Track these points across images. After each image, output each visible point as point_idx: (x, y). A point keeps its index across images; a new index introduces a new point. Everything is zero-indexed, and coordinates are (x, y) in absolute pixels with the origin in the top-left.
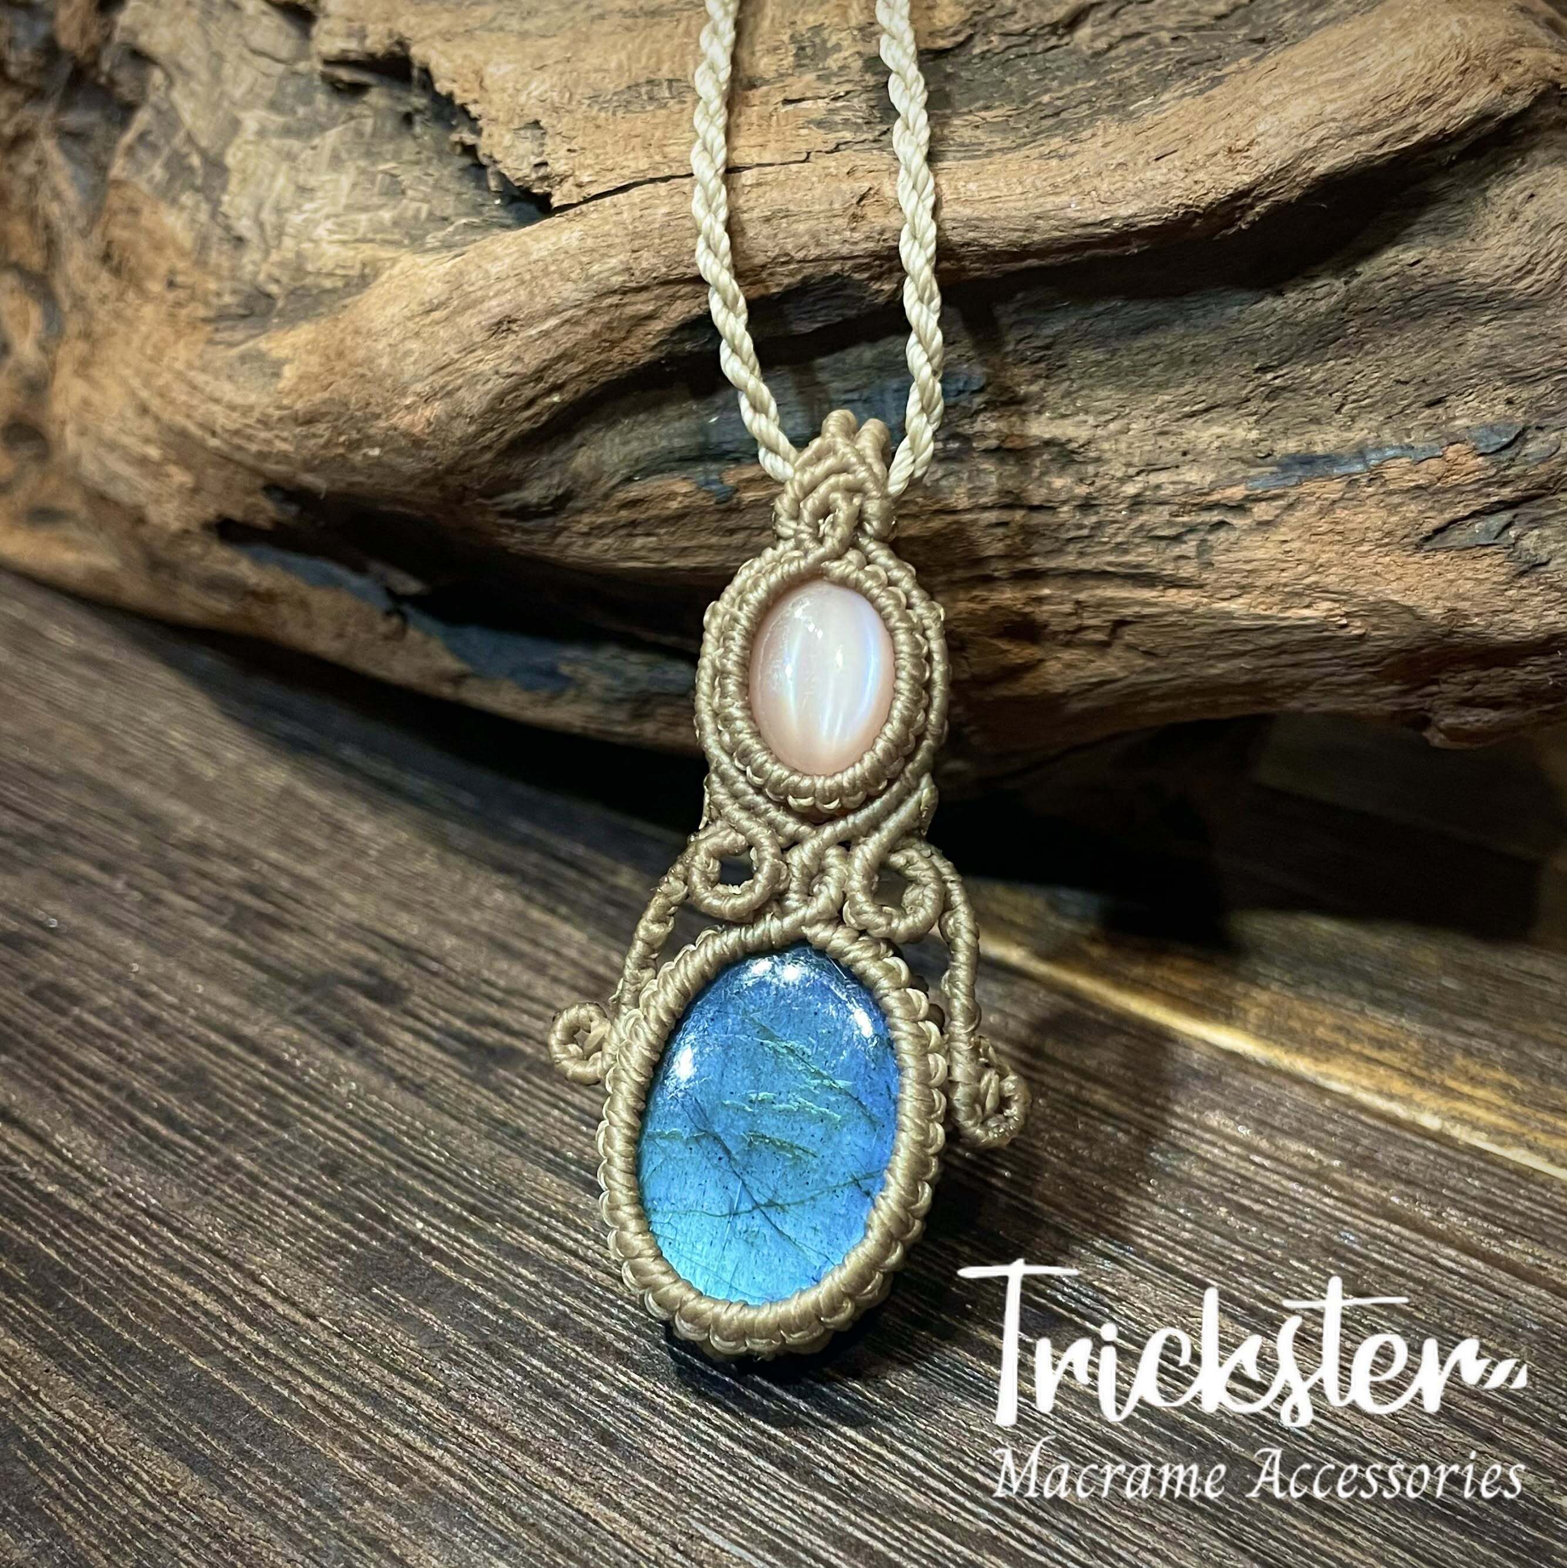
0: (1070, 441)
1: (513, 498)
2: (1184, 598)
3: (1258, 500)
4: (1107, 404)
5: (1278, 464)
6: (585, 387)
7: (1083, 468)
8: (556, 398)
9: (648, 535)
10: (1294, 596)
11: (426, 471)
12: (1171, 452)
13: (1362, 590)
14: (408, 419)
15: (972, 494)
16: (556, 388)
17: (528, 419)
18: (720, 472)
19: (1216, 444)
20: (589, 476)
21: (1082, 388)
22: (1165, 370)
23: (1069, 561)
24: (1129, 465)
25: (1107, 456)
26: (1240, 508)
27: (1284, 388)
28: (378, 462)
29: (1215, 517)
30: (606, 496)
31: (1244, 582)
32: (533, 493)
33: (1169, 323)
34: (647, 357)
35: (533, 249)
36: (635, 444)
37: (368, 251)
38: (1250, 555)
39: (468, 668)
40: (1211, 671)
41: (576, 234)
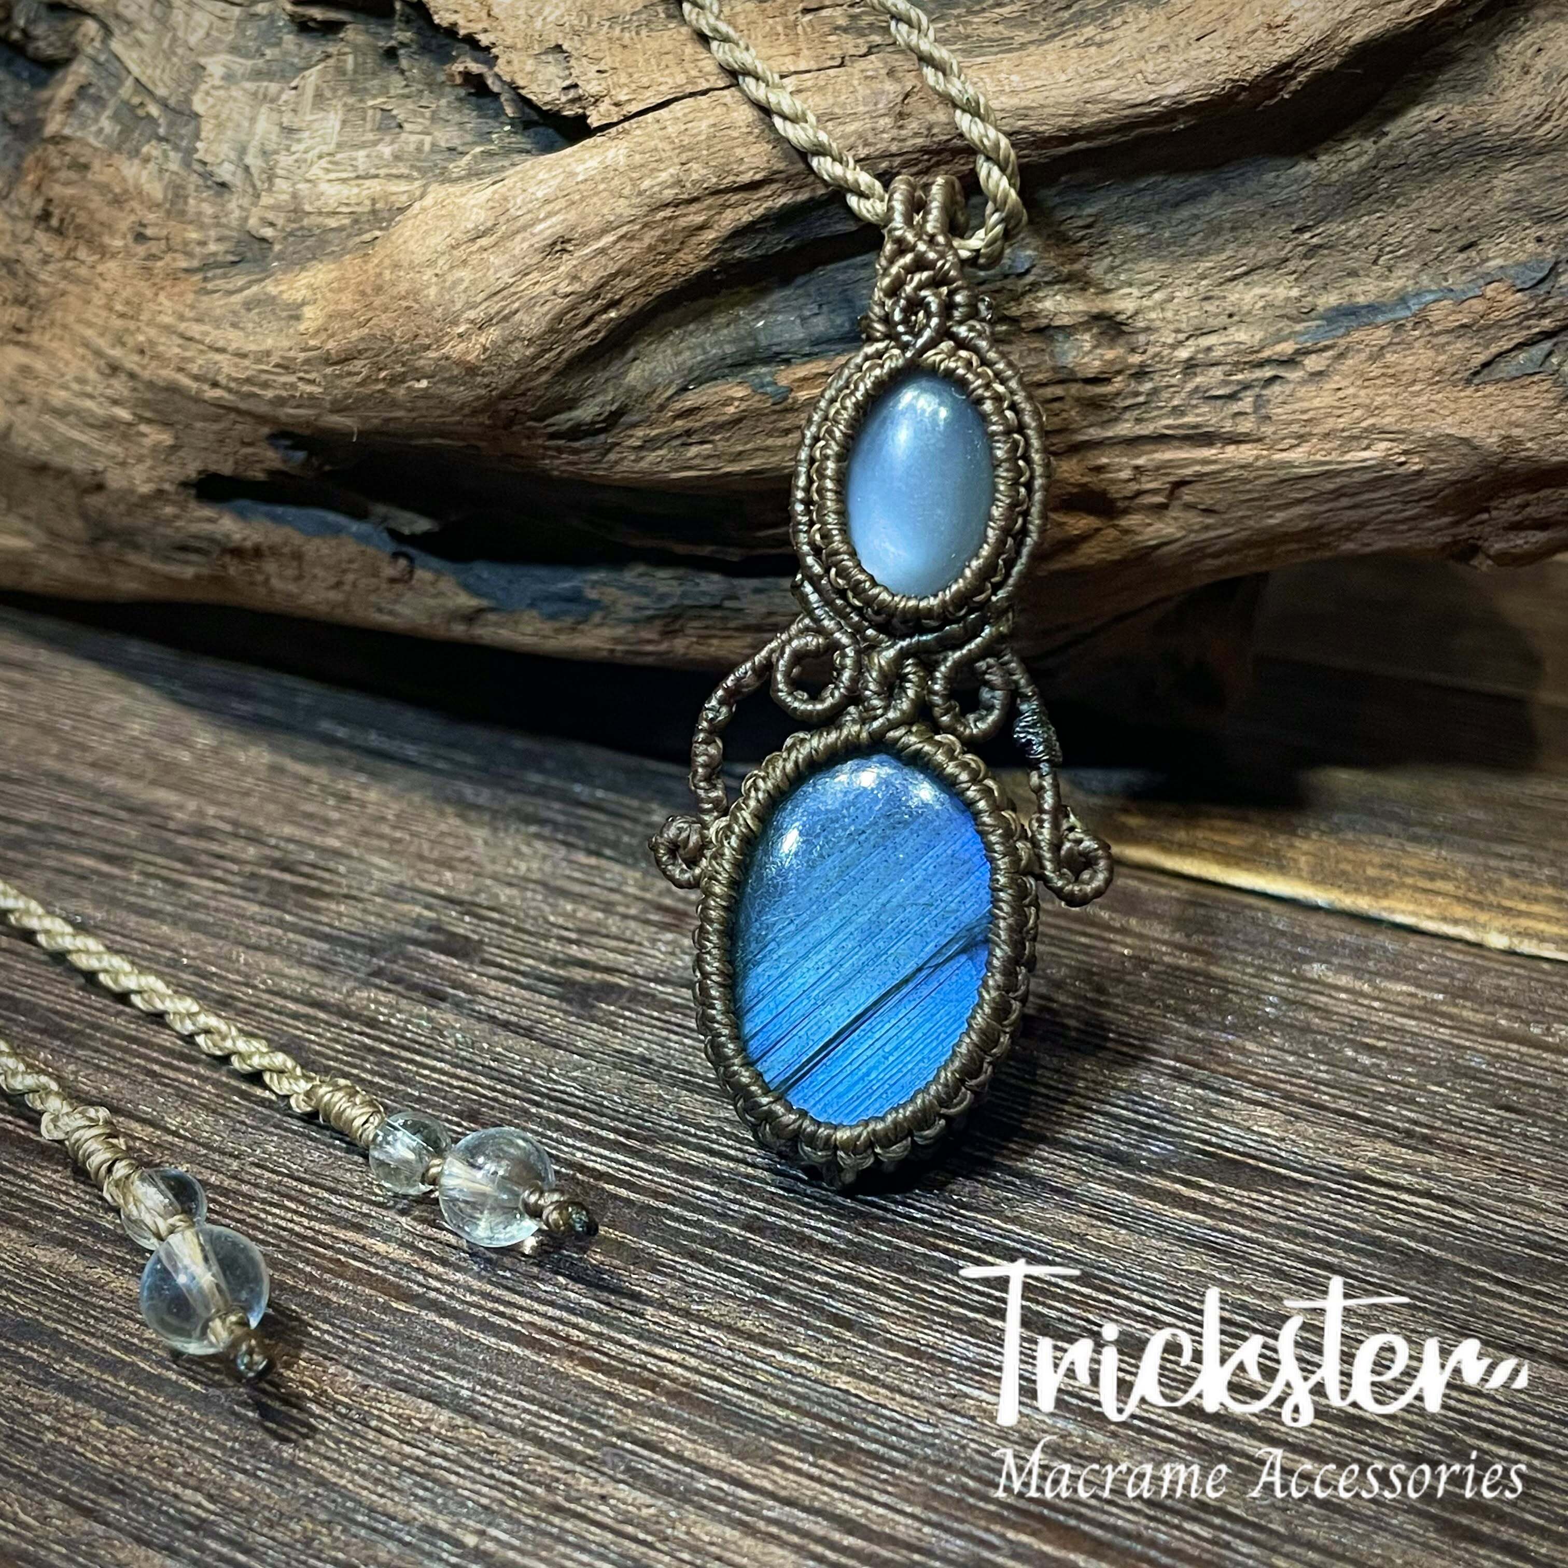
0: (1117, 313)
1: (565, 419)
2: (1246, 453)
3: (1308, 352)
4: (1150, 276)
5: (1321, 317)
6: (641, 301)
7: (1133, 338)
8: (613, 314)
9: (703, 443)
10: (1352, 440)
11: (479, 398)
12: (1217, 315)
13: (1419, 427)
14: (462, 347)
16: (613, 304)
17: (586, 337)
18: (773, 374)
19: (1261, 304)
20: (645, 389)
21: (1125, 262)
22: (1205, 239)
23: (1125, 428)
24: (1178, 331)
25: (1158, 323)
26: (1290, 362)
27: (1320, 246)
28: (425, 394)
29: (1268, 372)
30: (662, 408)
31: (1303, 431)
32: (586, 412)
33: (1207, 194)
34: (700, 267)
35: (580, 168)
36: (687, 354)
37: (375, 187)
38: (1306, 405)
39: (484, 603)
40: (1272, 521)
41: (623, 152)
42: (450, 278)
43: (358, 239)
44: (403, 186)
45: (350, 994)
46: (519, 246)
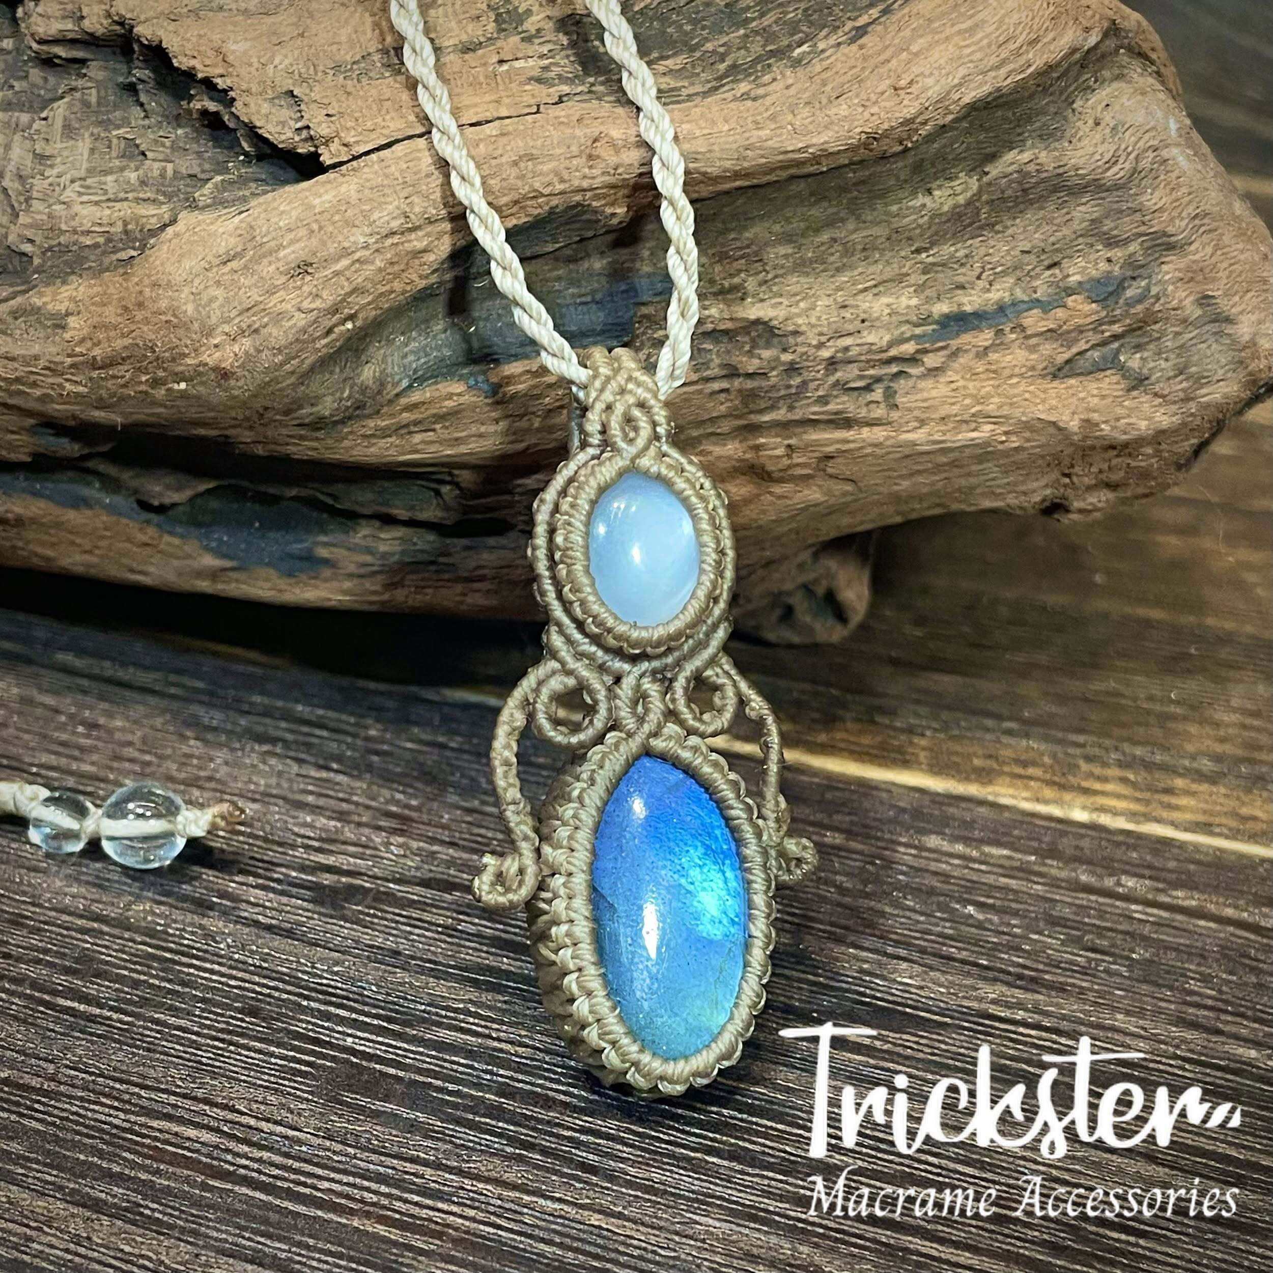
0: (771, 319)
1: (307, 412)
2: (879, 434)
3: (926, 351)
4: (798, 288)
5: (936, 322)
6: (373, 314)
7: (784, 340)
8: (349, 325)
9: (427, 431)
10: (963, 423)
11: (233, 398)
12: (852, 321)
14: (218, 354)
15: (695, 369)
17: (326, 346)
18: (485, 372)
19: (887, 311)
20: (375, 387)
21: (776, 277)
22: (841, 257)
23: (780, 414)
24: (821, 334)
25: (804, 328)
26: (913, 360)
27: (934, 264)
29: (894, 369)
30: (391, 403)
31: (924, 416)
32: (325, 408)
33: (843, 220)
34: (422, 285)
35: (317, 201)
36: (412, 357)
37: (125, 210)
38: (925, 395)
39: (228, 564)
40: (896, 488)
41: (353, 187)
42: (205, 297)
43: (114, 257)
44: (151, 210)
45: (127, 907)
46: (268, 269)
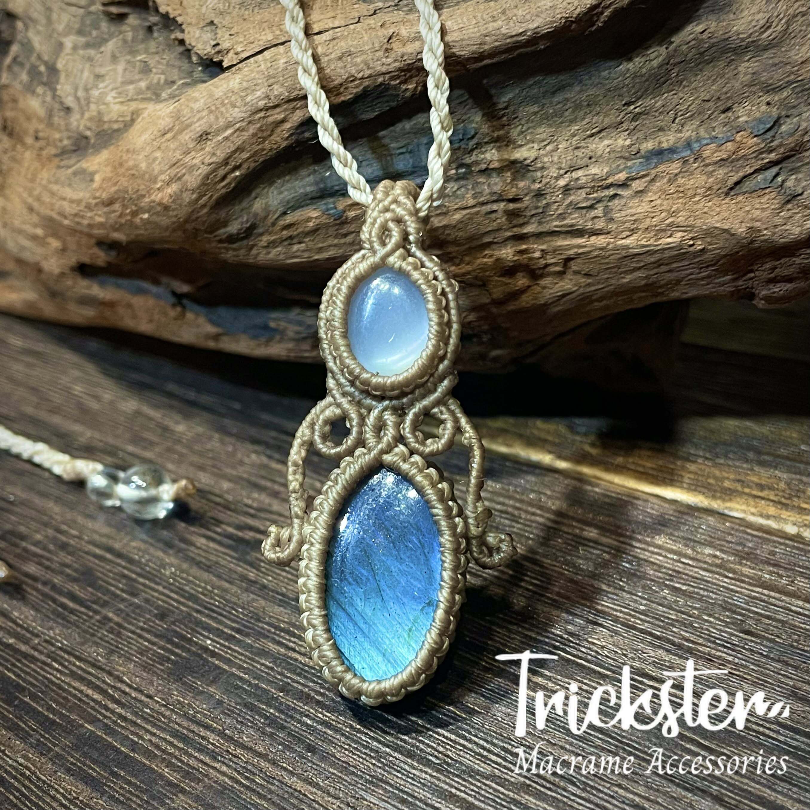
0: (525, 159)
1: (223, 232)
2: (600, 241)
3: (634, 179)
4: (544, 136)
5: (643, 157)
6: (253, 165)
7: (534, 174)
8: (237, 173)
9: (300, 243)
10: (662, 231)
11: (174, 223)
12: (582, 159)
13: (699, 223)
14: (160, 195)
15: (474, 197)
16: (237, 168)
17: (224, 187)
18: (334, 203)
19: (608, 150)
20: (262, 214)
21: (529, 129)
22: (573, 112)
23: (534, 228)
24: (560, 169)
25: (546, 165)
26: (624, 185)
27: (640, 114)
28: (148, 222)
29: (611, 191)
30: (273, 224)
31: (633, 227)
32: (233, 228)
33: (570, 85)
34: (284, 144)
35: (216, 92)
36: (286, 193)
37: (134, 106)
38: (633, 211)
39: (221, 330)
40: (625, 281)
41: (238, 81)
42: (152, 157)
46: (184, 137)
